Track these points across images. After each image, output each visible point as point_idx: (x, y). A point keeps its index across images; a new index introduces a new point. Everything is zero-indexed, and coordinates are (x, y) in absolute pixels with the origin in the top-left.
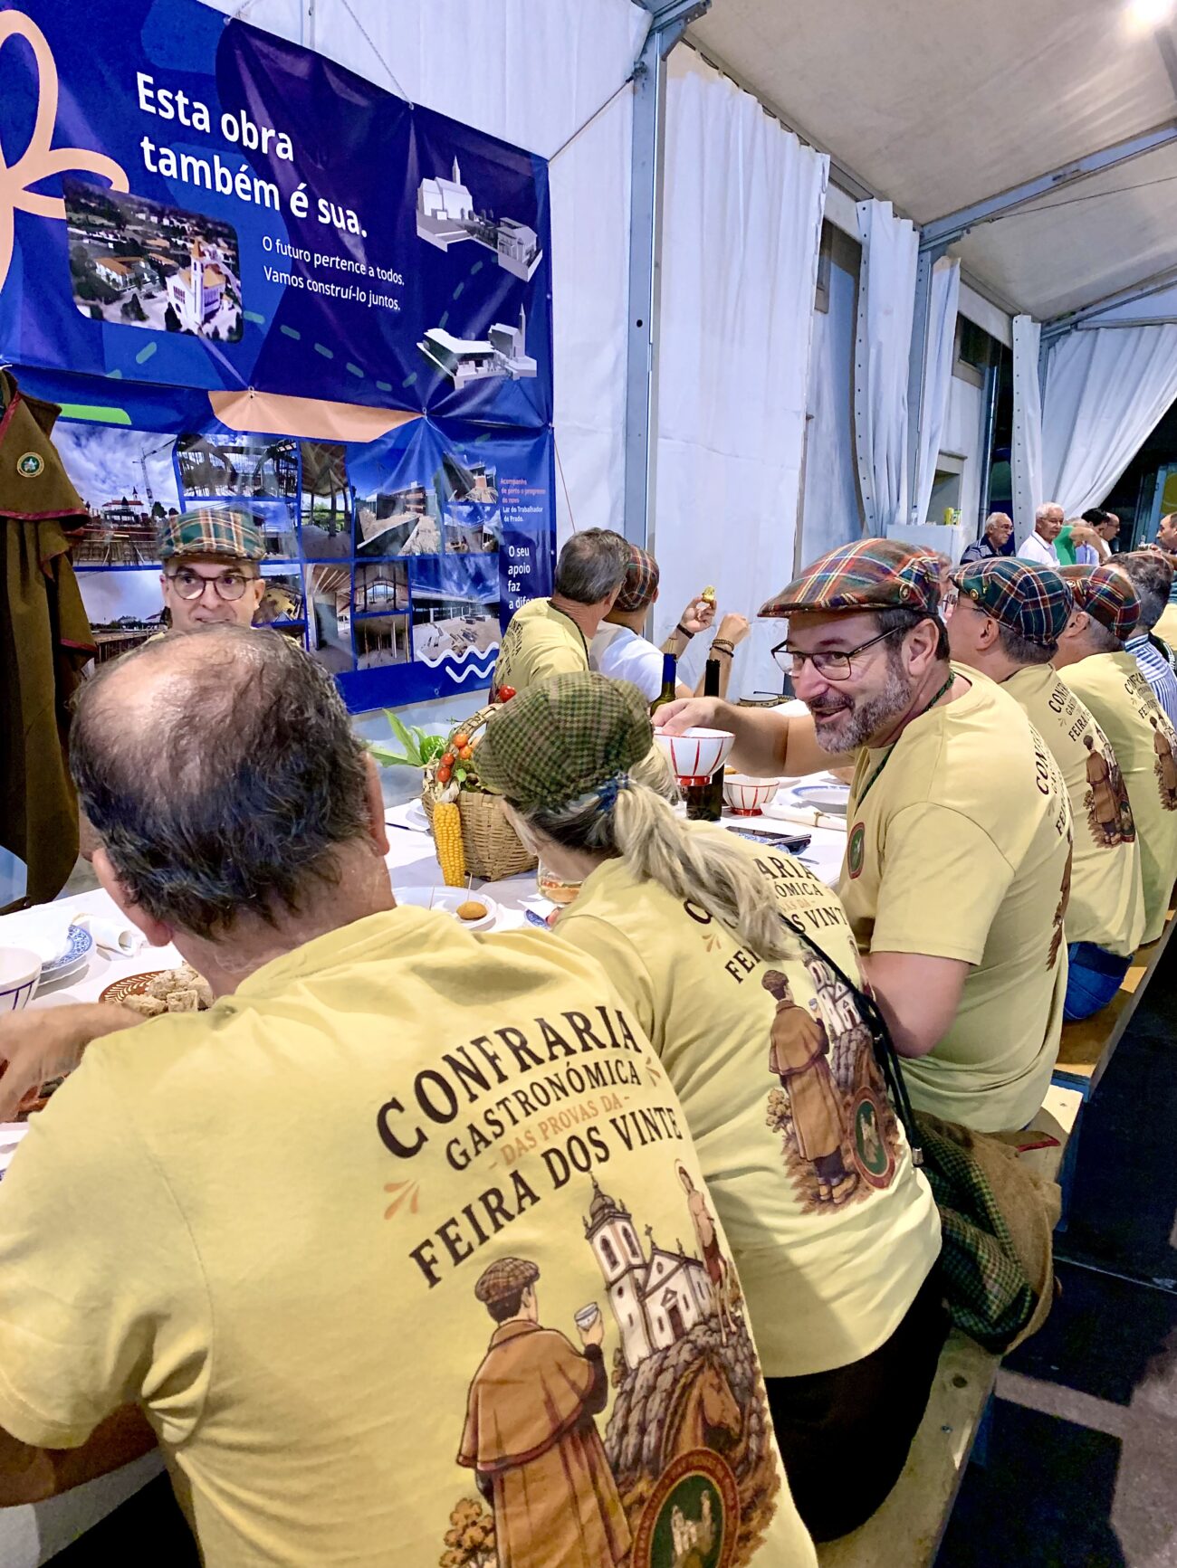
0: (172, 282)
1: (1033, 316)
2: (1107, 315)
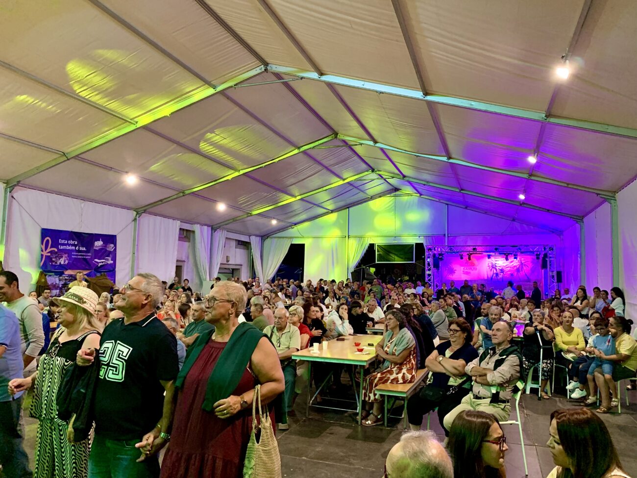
0: (61, 259)
1: (257, 236)
2: (274, 236)
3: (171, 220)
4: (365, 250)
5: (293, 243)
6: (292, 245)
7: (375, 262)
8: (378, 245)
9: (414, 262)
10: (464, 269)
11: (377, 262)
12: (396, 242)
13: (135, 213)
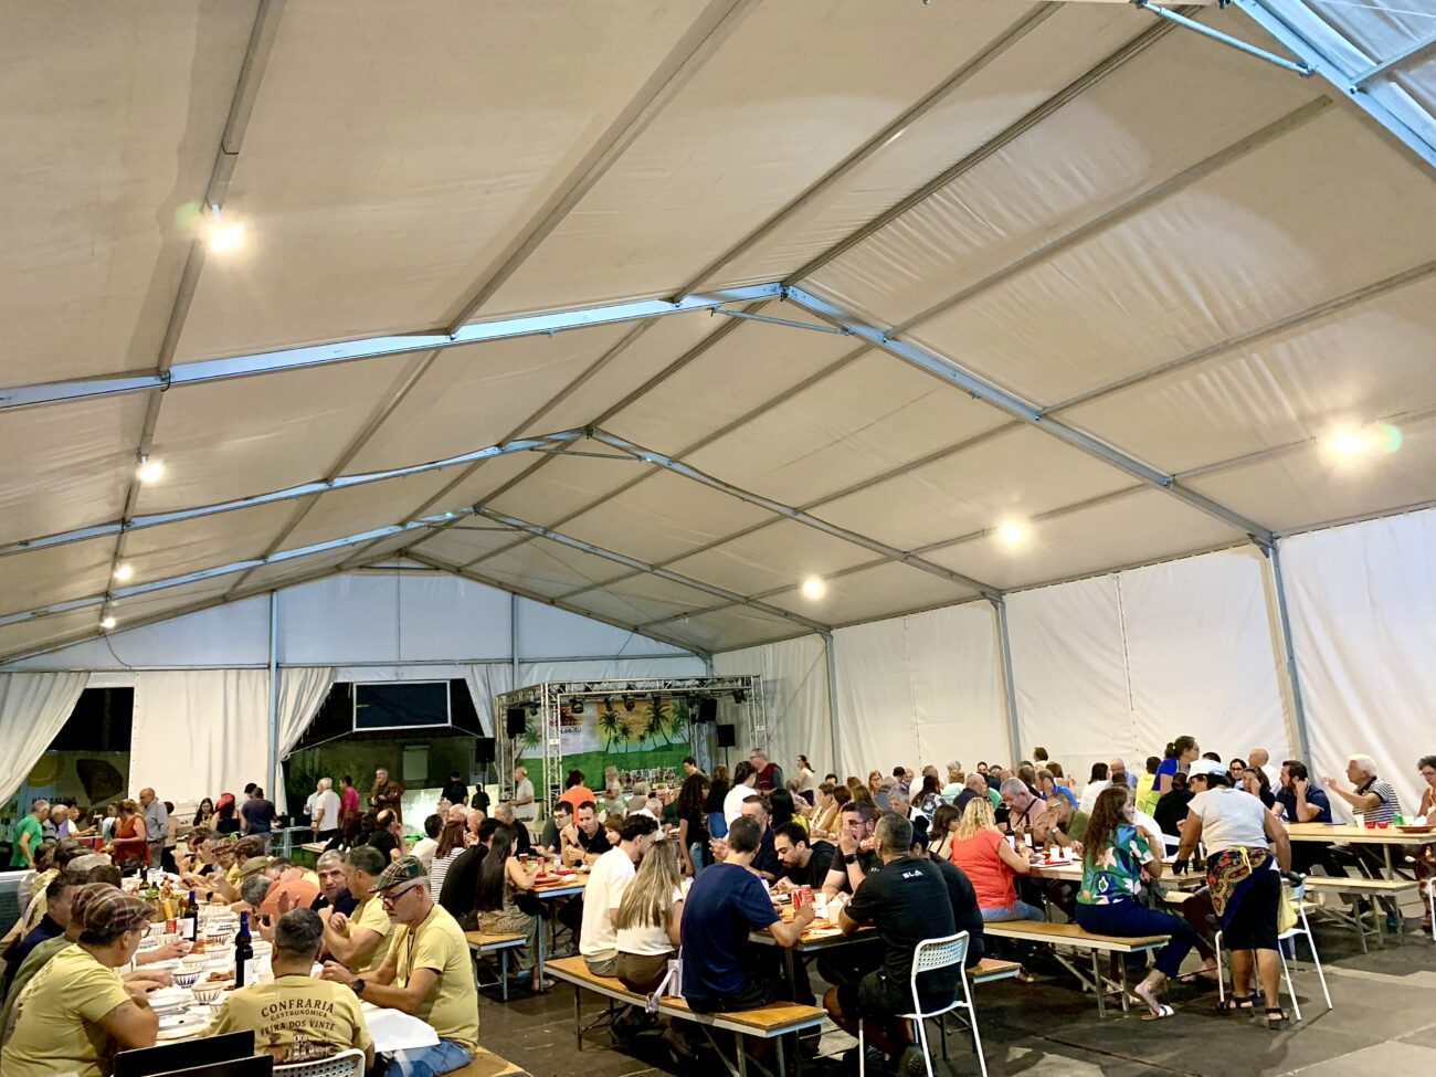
2: (19, 665)
5: (90, 686)
6: (89, 692)
7: (351, 728)
8: (358, 687)
9: (449, 724)
11: (355, 729)
12: (402, 678)
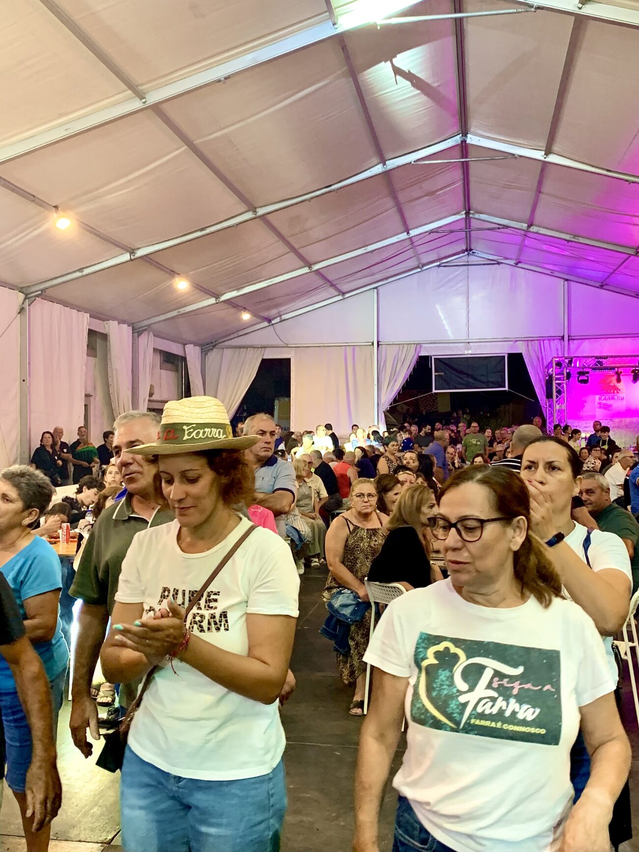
1: (195, 344)
2: (227, 343)
3: (75, 311)
4: (411, 369)
5: (265, 357)
6: (264, 361)
7: (431, 390)
8: (435, 359)
9: (506, 388)
10: (600, 399)
11: (434, 391)
12: (470, 352)
13: (22, 296)
